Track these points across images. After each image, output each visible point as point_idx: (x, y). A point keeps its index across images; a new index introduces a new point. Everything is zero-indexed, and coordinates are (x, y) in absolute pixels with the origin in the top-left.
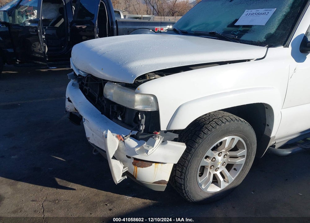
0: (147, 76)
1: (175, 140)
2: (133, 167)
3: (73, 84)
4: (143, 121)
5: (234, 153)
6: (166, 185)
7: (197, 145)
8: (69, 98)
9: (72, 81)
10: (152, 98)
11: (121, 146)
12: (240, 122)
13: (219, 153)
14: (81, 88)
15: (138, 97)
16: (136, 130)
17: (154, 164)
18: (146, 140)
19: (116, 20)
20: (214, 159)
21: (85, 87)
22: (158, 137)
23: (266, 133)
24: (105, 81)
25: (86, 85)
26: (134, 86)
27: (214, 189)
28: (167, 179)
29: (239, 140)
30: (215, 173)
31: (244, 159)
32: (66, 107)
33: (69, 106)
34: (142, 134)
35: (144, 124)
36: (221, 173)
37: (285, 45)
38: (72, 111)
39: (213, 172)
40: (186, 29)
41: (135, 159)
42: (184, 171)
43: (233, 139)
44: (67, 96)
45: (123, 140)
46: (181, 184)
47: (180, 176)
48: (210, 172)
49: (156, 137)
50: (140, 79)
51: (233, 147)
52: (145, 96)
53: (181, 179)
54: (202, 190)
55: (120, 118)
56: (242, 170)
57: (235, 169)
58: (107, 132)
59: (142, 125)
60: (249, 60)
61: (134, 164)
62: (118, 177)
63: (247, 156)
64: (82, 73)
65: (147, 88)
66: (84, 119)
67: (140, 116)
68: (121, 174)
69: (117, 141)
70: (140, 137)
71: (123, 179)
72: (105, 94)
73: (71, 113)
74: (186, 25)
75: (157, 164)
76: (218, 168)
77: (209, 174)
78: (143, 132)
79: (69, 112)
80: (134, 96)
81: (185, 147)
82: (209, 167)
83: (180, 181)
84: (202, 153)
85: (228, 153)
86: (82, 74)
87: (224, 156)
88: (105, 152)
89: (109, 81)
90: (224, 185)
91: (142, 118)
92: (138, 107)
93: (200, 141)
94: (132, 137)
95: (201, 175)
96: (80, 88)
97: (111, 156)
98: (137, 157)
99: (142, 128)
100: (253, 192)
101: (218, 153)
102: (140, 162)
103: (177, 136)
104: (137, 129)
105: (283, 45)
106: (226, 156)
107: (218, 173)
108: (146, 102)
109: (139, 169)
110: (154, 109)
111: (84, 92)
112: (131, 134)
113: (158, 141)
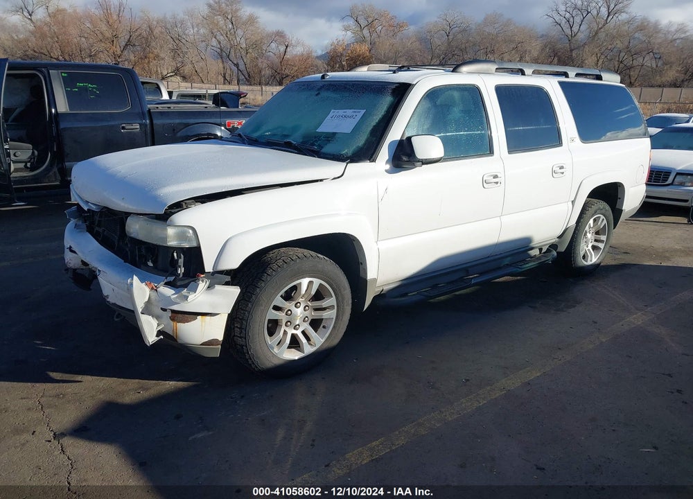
0: (184, 204)
1: (227, 284)
2: (172, 322)
3: (76, 226)
4: (181, 261)
5: (317, 304)
6: (220, 347)
7: (258, 290)
8: (70, 247)
9: (72, 222)
10: (191, 231)
11: (153, 297)
12: (317, 259)
13: (297, 304)
14: (90, 230)
15: (171, 231)
16: (171, 275)
17: (199, 317)
18: (185, 286)
19: (149, 110)
20: (289, 312)
21: (97, 228)
22: (203, 281)
23: (362, 274)
24: (128, 214)
25: (99, 226)
26: (164, 217)
27: (294, 355)
28: (221, 338)
29: (321, 284)
30: (294, 332)
31: (335, 311)
32: (66, 261)
33: (71, 260)
34: (181, 280)
35: (182, 265)
36: (303, 332)
37: (372, 160)
38: (77, 266)
39: (291, 331)
40: (255, 135)
41: (173, 312)
42: (244, 326)
43: (311, 283)
44: (67, 245)
45: (155, 289)
46: (242, 346)
47: (240, 334)
48: (285, 331)
49: (199, 280)
50: (173, 209)
51: (313, 292)
52: (180, 229)
53: (241, 337)
54: (274, 355)
55: (150, 264)
56: (334, 327)
57: (324, 327)
58: (132, 280)
59: (180, 267)
60: (321, 180)
61: (172, 319)
62: (151, 337)
63: (338, 307)
64: (92, 206)
65: (183, 218)
66: (99, 271)
67: (175, 254)
68: (155, 333)
69: (147, 290)
70: (179, 283)
71: (157, 339)
72: (128, 232)
73: (75, 270)
74: (258, 128)
75: (204, 317)
76: (299, 325)
77: (284, 333)
78: (181, 276)
79: (71, 268)
80: (166, 230)
81: (239, 290)
82: (284, 323)
83: (240, 341)
84: (266, 301)
85: (310, 303)
86: (94, 208)
87: (305, 307)
88: (133, 312)
89: (132, 213)
90: (308, 349)
91: (179, 257)
92: (172, 243)
93: (263, 285)
94: (168, 284)
95: (271, 333)
96: (87, 231)
97: (140, 310)
98: (176, 308)
99: (181, 271)
100: (357, 359)
101: (294, 303)
102: (180, 315)
103: (228, 278)
104: (174, 273)
105: (369, 160)
106: (307, 308)
107: (299, 333)
108: (182, 236)
109: (179, 325)
110: (194, 244)
111: (96, 236)
112: (165, 281)
113: (202, 285)
